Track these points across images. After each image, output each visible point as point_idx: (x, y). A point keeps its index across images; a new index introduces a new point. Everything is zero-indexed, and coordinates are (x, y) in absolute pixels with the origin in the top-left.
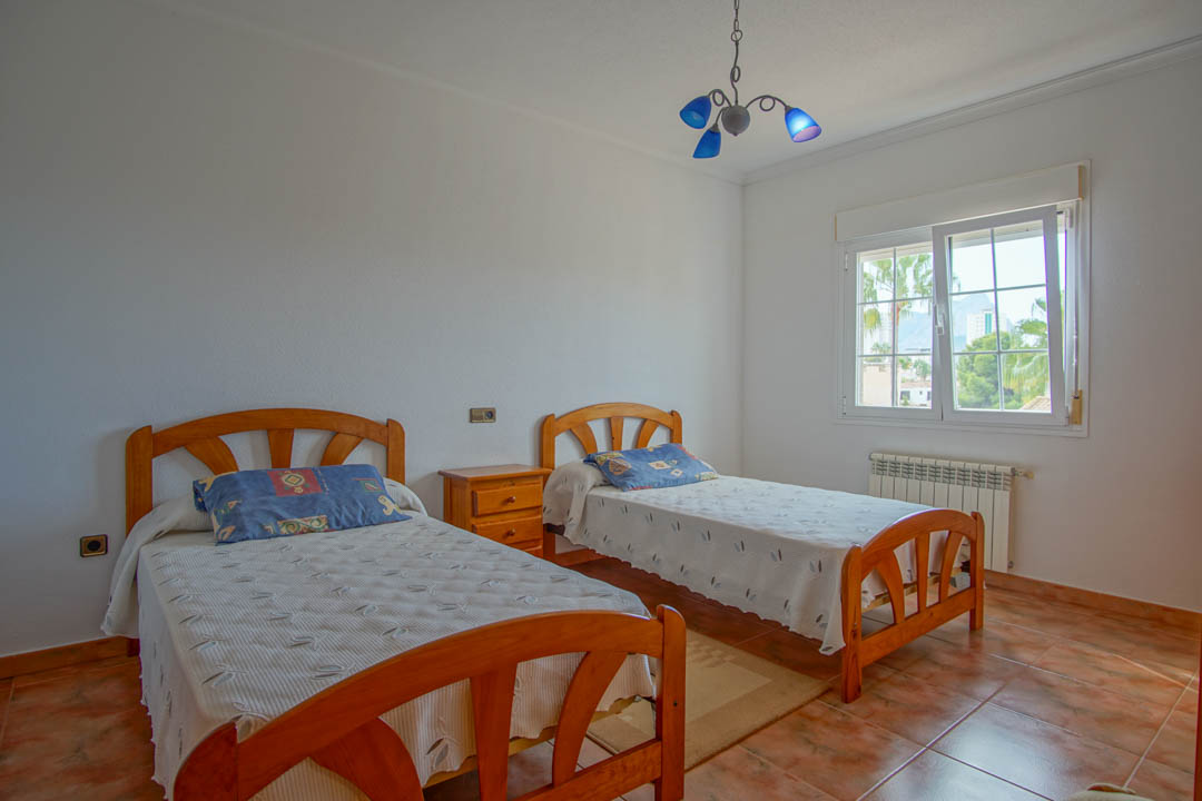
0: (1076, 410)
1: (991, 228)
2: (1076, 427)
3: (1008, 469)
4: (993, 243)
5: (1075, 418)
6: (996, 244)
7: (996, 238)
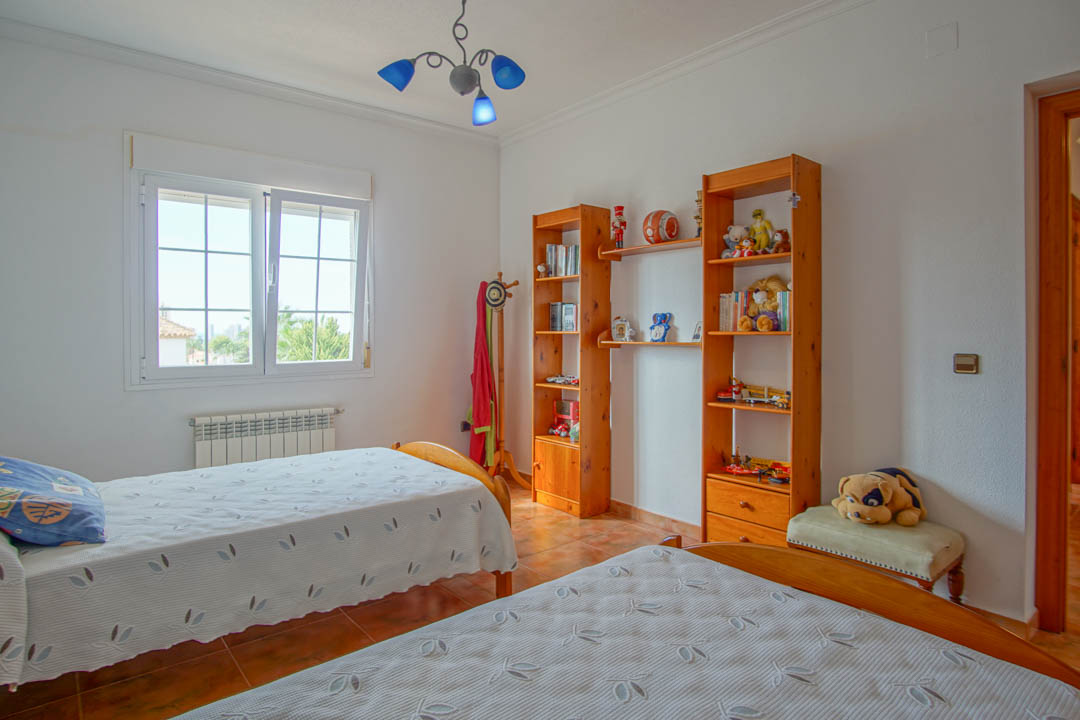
0: (367, 358)
1: (320, 204)
2: (367, 370)
3: (332, 410)
4: (320, 217)
5: (367, 364)
6: (323, 220)
7: (323, 214)
